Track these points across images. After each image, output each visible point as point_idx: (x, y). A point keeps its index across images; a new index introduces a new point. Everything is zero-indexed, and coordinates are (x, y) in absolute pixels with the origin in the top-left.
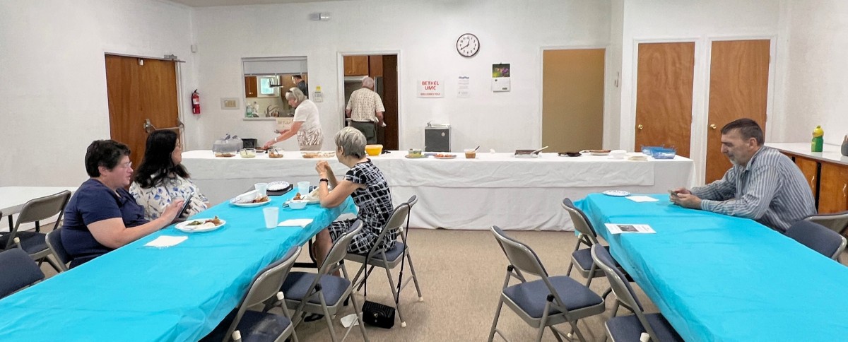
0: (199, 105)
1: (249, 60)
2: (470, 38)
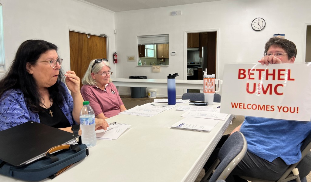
1: (140, 37)
2: (260, 20)
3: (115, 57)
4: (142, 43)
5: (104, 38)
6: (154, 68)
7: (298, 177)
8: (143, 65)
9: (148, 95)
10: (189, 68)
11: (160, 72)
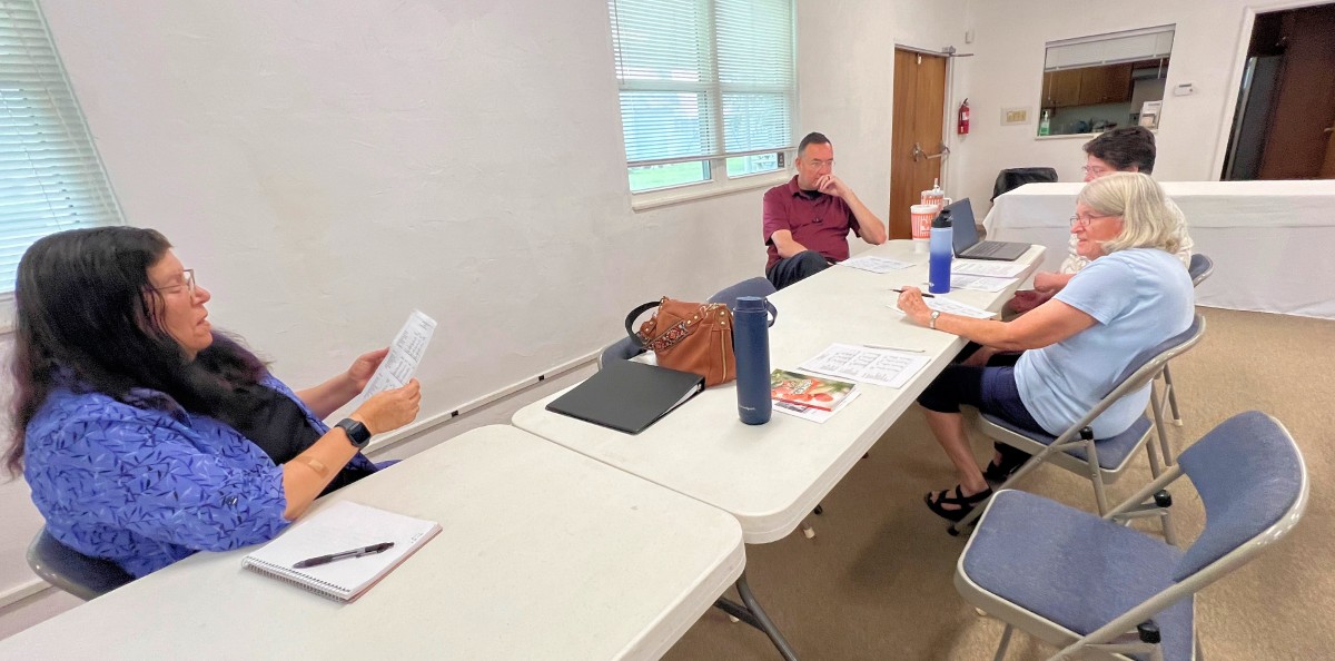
0: (967, 121)
1: (1058, 45)
3: (963, 114)
4: (1059, 64)
5: (938, 60)
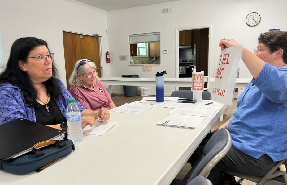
1: (132, 36)
2: (255, 15)
3: (107, 56)
4: (133, 42)
5: (96, 38)
6: (146, 67)
7: (284, 173)
8: (135, 64)
9: (140, 94)
10: (181, 66)
11: (152, 71)
